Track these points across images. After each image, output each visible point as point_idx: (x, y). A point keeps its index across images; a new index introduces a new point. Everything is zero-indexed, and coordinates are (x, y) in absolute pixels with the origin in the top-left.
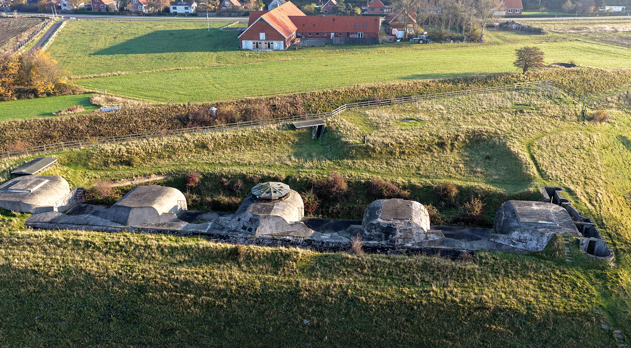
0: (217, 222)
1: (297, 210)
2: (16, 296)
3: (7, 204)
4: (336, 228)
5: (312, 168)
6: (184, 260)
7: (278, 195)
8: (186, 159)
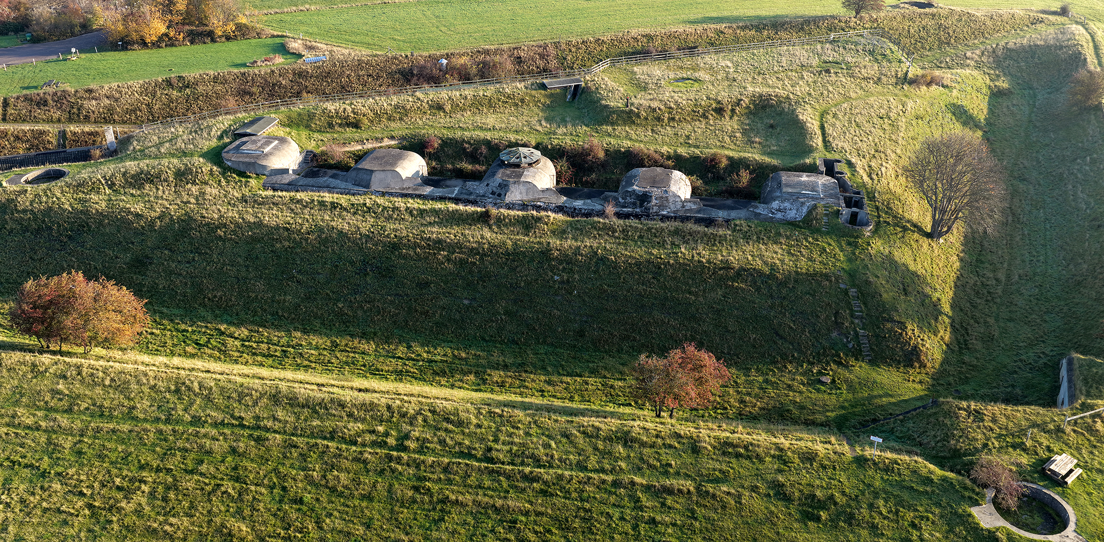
0: (463, 188)
1: (549, 177)
2: (272, 251)
3: (241, 165)
4: (589, 196)
5: (565, 134)
6: (434, 221)
7: (528, 160)
8: (420, 122)
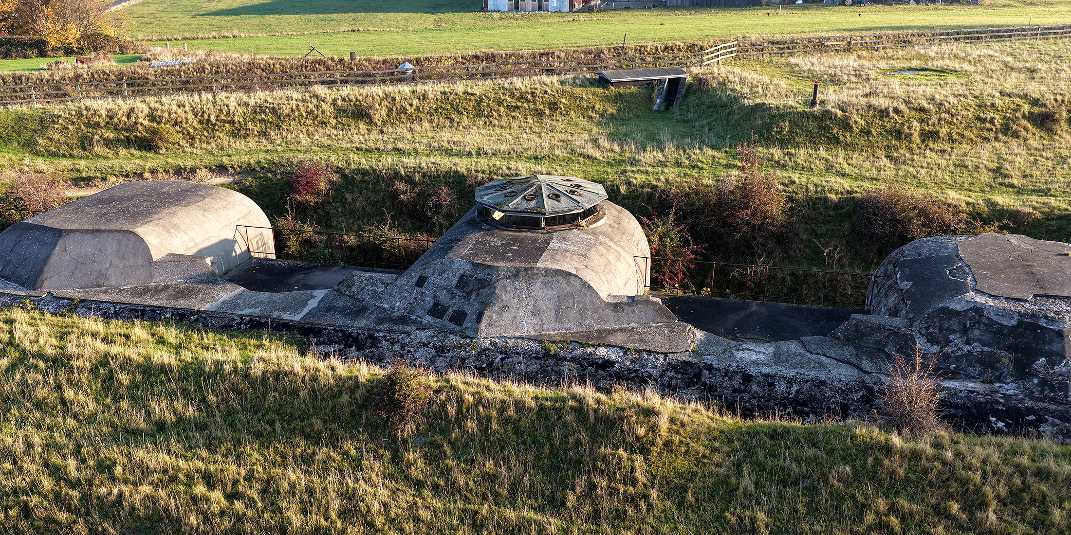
0: (343, 289)
1: (632, 263)
5: (662, 164)
7: (564, 206)
8: (305, 141)
